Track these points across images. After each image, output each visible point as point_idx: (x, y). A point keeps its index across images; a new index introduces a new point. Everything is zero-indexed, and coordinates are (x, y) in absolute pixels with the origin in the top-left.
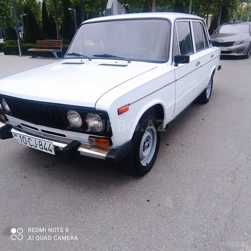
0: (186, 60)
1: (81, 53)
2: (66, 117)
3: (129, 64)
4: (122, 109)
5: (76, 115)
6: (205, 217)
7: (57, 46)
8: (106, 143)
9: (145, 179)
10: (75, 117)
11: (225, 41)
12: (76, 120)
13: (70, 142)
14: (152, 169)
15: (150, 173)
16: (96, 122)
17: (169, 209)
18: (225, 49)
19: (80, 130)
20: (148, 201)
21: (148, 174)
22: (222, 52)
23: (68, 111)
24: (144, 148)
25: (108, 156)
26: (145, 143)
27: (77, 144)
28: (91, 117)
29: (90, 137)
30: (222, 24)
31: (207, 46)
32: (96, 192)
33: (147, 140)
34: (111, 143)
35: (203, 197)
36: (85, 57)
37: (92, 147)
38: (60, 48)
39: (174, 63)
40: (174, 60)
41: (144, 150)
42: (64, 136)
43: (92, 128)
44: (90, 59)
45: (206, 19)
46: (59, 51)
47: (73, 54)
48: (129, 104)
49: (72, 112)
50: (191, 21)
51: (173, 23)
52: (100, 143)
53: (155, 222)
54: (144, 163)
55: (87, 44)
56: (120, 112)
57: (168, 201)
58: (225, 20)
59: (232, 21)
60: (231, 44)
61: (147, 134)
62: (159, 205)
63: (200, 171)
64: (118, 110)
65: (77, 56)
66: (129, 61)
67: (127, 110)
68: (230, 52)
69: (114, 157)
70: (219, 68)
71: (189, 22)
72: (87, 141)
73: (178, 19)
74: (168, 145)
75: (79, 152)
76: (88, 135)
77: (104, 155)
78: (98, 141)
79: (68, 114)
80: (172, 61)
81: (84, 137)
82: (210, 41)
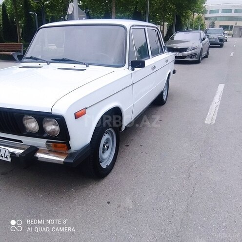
0: (141, 65)
1: (40, 57)
2: (22, 122)
3: (87, 68)
4: (79, 113)
5: (33, 120)
6: (163, 215)
7: (18, 49)
8: (64, 147)
9: (106, 181)
10: (31, 122)
11: (179, 48)
12: (32, 125)
13: (27, 147)
14: (113, 171)
15: (110, 174)
16: (53, 127)
17: (129, 209)
18: (180, 54)
19: (37, 135)
20: (109, 203)
21: (108, 176)
22: (176, 57)
23: (23, 116)
24: (104, 150)
25: (66, 161)
26: (104, 146)
27: (34, 149)
28: (48, 121)
29: (47, 142)
30: (176, 31)
31: (162, 52)
32: (56, 197)
33: (107, 143)
34: (69, 147)
35: (161, 195)
36: (43, 61)
37: (50, 152)
38: (20, 51)
39: (130, 67)
40: (130, 64)
41: (103, 153)
42: (21, 141)
43: (49, 133)
44: (49, 63)
45: (162, 26)
46: (20, 54)
47: (31, 58)
48: (86, 108)
49: (28, 117)
50: (146, 28)
51: (128, 29)
52: (58, 147)
53: (116, 224)
54: (104, 165)
55: (49, 47)
56: (77, 116)
57: (128, 202)
58: (180, 27)
59: (186, 29)
60: (184, 50)
61: (106, 137)
62: (119, 206)
63: (158, 170)
64: (75, 114)
65: (35, 59)
66: (87, 65)
67: (84, 113)
68: (185, 57)
69: (72, 161)
70: (174, 72)
71: (145, 29)
72: (45, 146)
73: (133, 26)
74: (128, 146)
75: (37, 157)
76: (46, 140)
77: (63, 160)
78: (55, 146)
79: (24, 119)
80: (129, 66)
81: (41, 142)
82: (164, 47)
